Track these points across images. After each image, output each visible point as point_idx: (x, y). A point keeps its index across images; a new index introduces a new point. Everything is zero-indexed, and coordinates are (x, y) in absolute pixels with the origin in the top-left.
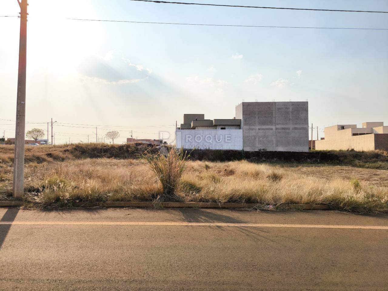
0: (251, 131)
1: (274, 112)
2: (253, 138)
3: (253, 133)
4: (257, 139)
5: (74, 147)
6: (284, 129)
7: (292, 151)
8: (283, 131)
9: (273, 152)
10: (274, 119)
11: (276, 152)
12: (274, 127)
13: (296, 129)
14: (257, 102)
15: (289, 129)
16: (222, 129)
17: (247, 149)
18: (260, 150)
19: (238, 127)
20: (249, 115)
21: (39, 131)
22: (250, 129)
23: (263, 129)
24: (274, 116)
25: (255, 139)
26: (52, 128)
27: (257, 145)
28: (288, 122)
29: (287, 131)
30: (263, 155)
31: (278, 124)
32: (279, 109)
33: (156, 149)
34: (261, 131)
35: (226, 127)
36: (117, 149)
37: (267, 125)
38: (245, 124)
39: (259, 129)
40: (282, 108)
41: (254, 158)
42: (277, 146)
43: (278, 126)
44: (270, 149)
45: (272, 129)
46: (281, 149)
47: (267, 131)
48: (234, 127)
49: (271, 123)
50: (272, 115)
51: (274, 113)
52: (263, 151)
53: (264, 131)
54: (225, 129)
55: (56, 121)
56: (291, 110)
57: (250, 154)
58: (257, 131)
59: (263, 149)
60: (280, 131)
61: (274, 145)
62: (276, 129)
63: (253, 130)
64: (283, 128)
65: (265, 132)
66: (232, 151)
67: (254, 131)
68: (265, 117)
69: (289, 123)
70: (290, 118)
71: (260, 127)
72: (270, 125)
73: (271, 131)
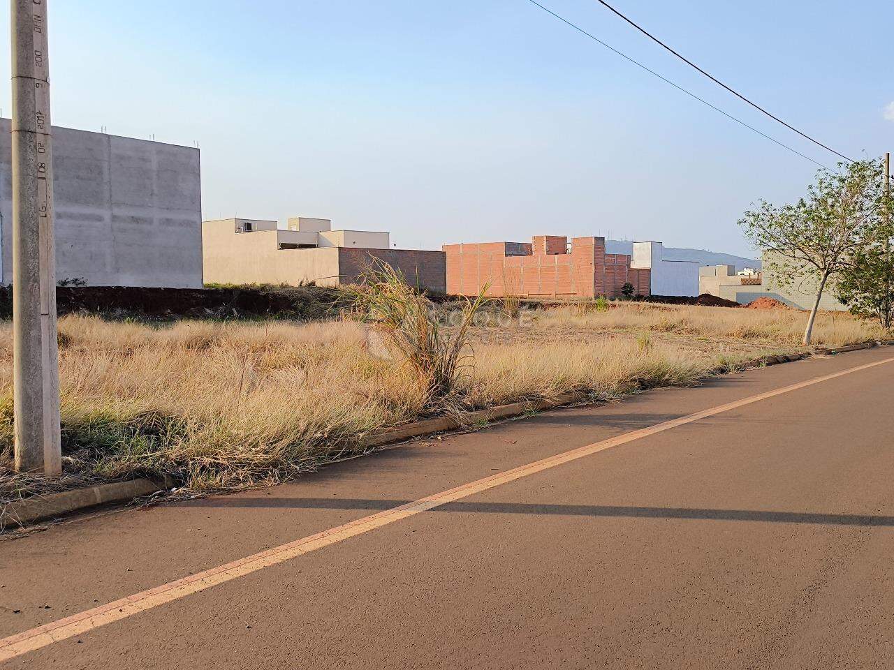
1: (105, 165)
6: (135, 220)
7: (162, 286)
8: (134, 225)
9: (109, 288)
10: (106, 187)
11: (119, 288)
12: (106, 214)
13: (168, 221)
15: (150, 222)
18: (64, 283)
23: (71, 216)
24: (106, 177)
28: (146, 200)
29: (145, 227)
31: (118, 205)
32: (121, 158)
34: (65, 222)
37: (86, 203)
40: (130, 157)
42: (118, 270)
43: (116, 211)
44: (95, 280)
45: (100, 219)
46: (128, 280)
47: (86, 223)
49: (96, 199)
50: (100, 173)
51: (105, 170)
52: (74, 286)
53: (77, 223)
56: (154, 165)
59: (75, 281)
60: (124, 225)
61: (109, 269)
62: (114, 218)
64: (133, 217)
65: (80, 226)
68: (78, 177)
69: (150, 205)
70: (153, 190)
71: (62, 209)
72: (93, 204)
73: (98, 224)
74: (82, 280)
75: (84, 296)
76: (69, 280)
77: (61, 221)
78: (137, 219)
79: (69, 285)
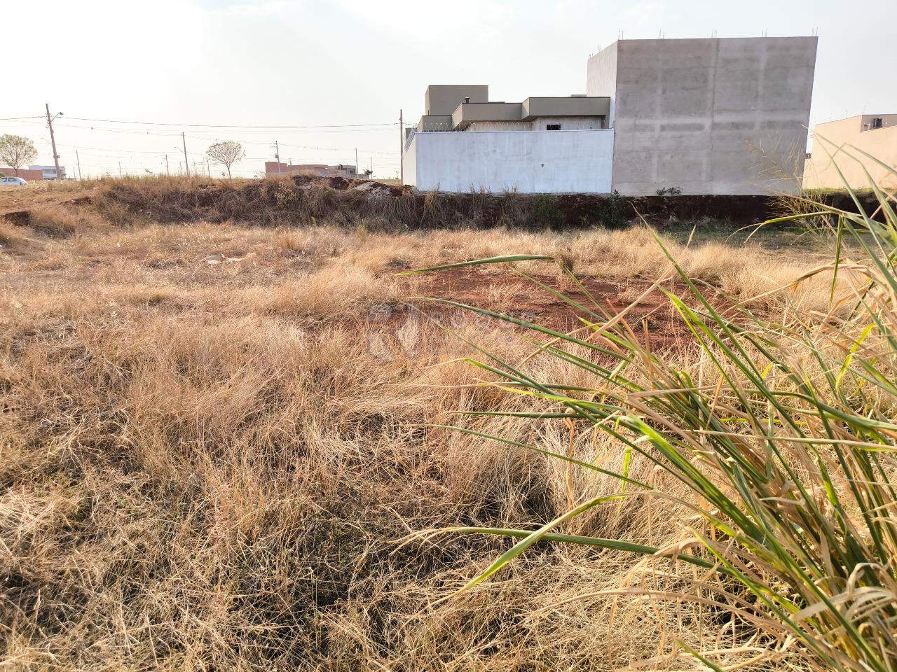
0: (638, 134)
1: (711, 72)
2: (643, 155)
3: (644, 140)
4: (655, 160)
5: (107, 188)
6: (735, 126)
7: (755, 193)
8: (735, 132)
9: (700, 196)
10: (710, 95)
11: (709, 197)
12: (707, 122)
13: (771, 125)
14: (663, 40)
15: (751, 126)
16: (549, 128)
17: (626, 191)
18: (661, 193)
19: (599, 123)
20: (637, 82)
21: (18, 142)
22: (636, 128)
23: (674, 128)
24: (710, 85)
25: (649, 158)
26: (52, 132)
27: (654, 178)
28: (750, 103)
29: (746, 132)
30: (670, 208)
31: (720, 111)
32: (727, 61)
33: (359, 192)
34: (669, 134)
35: (564, 123)
36: (239, 194)
37: (690, 114)
38: (622, 113)
39: (663, 128)
40: (737, 60)
42: (712, 179)
43: (719, 119)
44: (691, 188)
45: (700, 127)
46: (721, 188)
47: (687, 133)
48: (587, 122)
49: (698, 107)
50: (705, 81)
51: (711, 77)
52: (669, 195)
53: (678, 134)
54: (556, 128)
55: (61, 114)
56: (762, 65)
58: (657, 133)
59: (671, 190)
60: (723, 132)
61: (703, 177)
62: (715, 126)
63: (644, 130)
64: (733, 123)
65: (681, 137)
66: (582, 196)
67: (648, 134)
68: (683, 88)
69: (753, 108)
70: (757, 92)
71: (666, 121)
72: (695, 113)
73: (698, 133)
74: (678, 189)
75: (675, 205)
76: (666, 189)
77: (664, 133)
78: (736, 124)
79: (665, 195)
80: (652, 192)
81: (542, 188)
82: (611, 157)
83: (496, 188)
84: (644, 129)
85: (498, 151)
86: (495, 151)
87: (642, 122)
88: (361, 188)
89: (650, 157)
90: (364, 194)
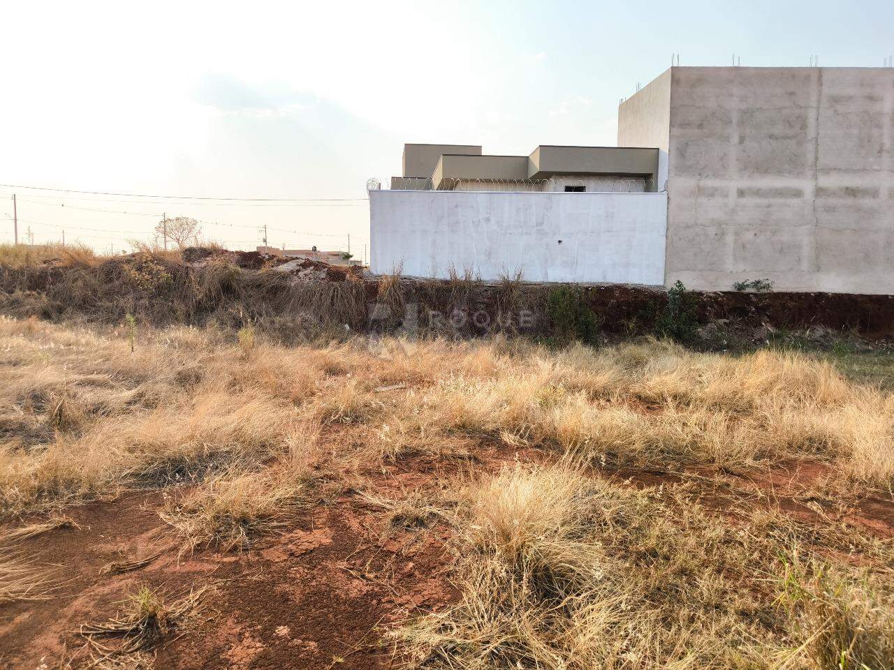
0: (703, 200)
1: (812, 115)
2: (712, 231)
3: (713, 209)
4: (730, 239)
6: (851, 192)
8: (849, 201)
9: (807, 295)
10: (810, 147)
11: (820, 295)
12: (807, 186)
14: (738, 68)
15: (874, 193)
16: (568, 189)
17: (692, 283)
18: (741, 287)
19: (641, 184)
20: (700, 126)
22: (700, 191)
23: (758, 193)
24: (811, 132)
25: (721, 235)
27: (729, 265)
28: (871, 160)
29: (867, 202)
30: (761, 310)
31: (827, 171)
32: (836, 100)
33: (276, 274)
34: (749, 201)
35: (589, 183)
36: (94, 271)
37: (780, 172)
38: (679, 169)
39: (741, 193)
40: (850, 98)
41: (721, 321)
42: (818, 268)
43: (826, 181)
44: (785, 282)
45: (798, 194)
46: (832, 283)
47: (779, 201)
48: (622, 183)
49: (794, 165)
50: (804, 127)
51: (811, 122)
52: (753, 290)
53: (765, 201)
54: (580, 189)
56: (888, 106)
57: (703, 306)
58: (732, 199)
59: (756, 284)
60: (832, 201)
61: (805, 266)
62: (819, 192)
63: (712, 195)
64: (847, 188)
65: (769, 206)
66: (622, 289)
67: (718, 201)
68: (771, 136)
69: (876, 167)
70: (882, 145)
71: (745, 183)
72: (790, 173)
73: (795, 202)
74: (767, 282)
75: (768, 306)
76: (748, 283)
77: (743, 201)
78: (853, 190)
79: (748, 290)
80: (726, 286)
81: (558, 274)
82: (663, 231)
83: (489, 273)
84: (712, 193)
85: (493, 219)
86: (488, 220)
87: (710, 183)
88: (283, 268)
89: (723, 234)
90: (284, 277)
